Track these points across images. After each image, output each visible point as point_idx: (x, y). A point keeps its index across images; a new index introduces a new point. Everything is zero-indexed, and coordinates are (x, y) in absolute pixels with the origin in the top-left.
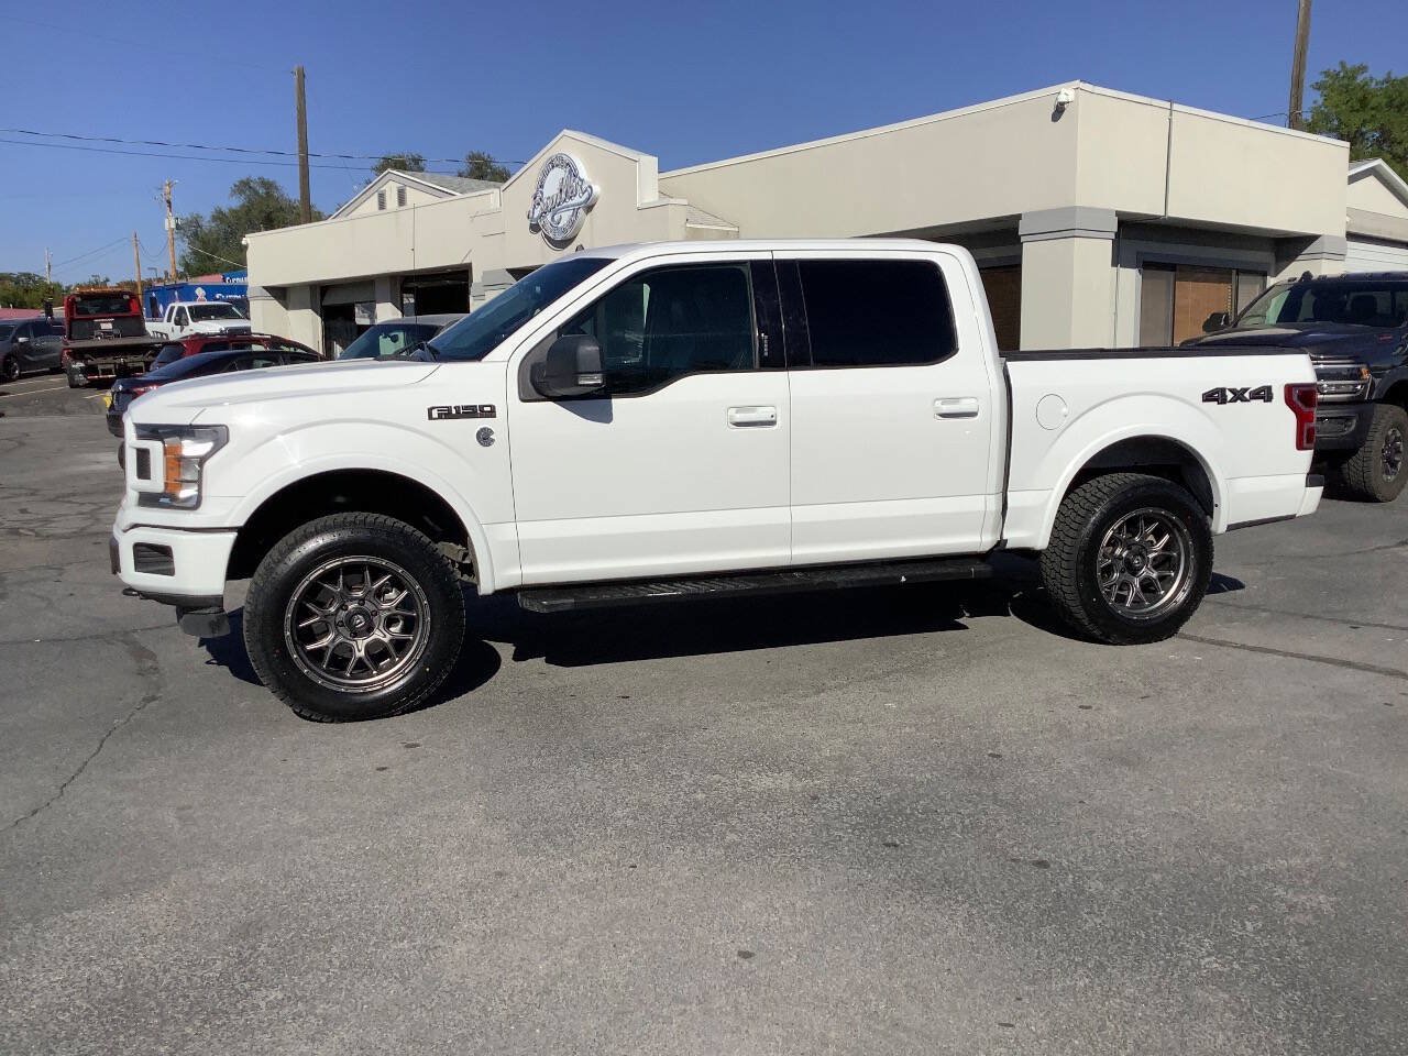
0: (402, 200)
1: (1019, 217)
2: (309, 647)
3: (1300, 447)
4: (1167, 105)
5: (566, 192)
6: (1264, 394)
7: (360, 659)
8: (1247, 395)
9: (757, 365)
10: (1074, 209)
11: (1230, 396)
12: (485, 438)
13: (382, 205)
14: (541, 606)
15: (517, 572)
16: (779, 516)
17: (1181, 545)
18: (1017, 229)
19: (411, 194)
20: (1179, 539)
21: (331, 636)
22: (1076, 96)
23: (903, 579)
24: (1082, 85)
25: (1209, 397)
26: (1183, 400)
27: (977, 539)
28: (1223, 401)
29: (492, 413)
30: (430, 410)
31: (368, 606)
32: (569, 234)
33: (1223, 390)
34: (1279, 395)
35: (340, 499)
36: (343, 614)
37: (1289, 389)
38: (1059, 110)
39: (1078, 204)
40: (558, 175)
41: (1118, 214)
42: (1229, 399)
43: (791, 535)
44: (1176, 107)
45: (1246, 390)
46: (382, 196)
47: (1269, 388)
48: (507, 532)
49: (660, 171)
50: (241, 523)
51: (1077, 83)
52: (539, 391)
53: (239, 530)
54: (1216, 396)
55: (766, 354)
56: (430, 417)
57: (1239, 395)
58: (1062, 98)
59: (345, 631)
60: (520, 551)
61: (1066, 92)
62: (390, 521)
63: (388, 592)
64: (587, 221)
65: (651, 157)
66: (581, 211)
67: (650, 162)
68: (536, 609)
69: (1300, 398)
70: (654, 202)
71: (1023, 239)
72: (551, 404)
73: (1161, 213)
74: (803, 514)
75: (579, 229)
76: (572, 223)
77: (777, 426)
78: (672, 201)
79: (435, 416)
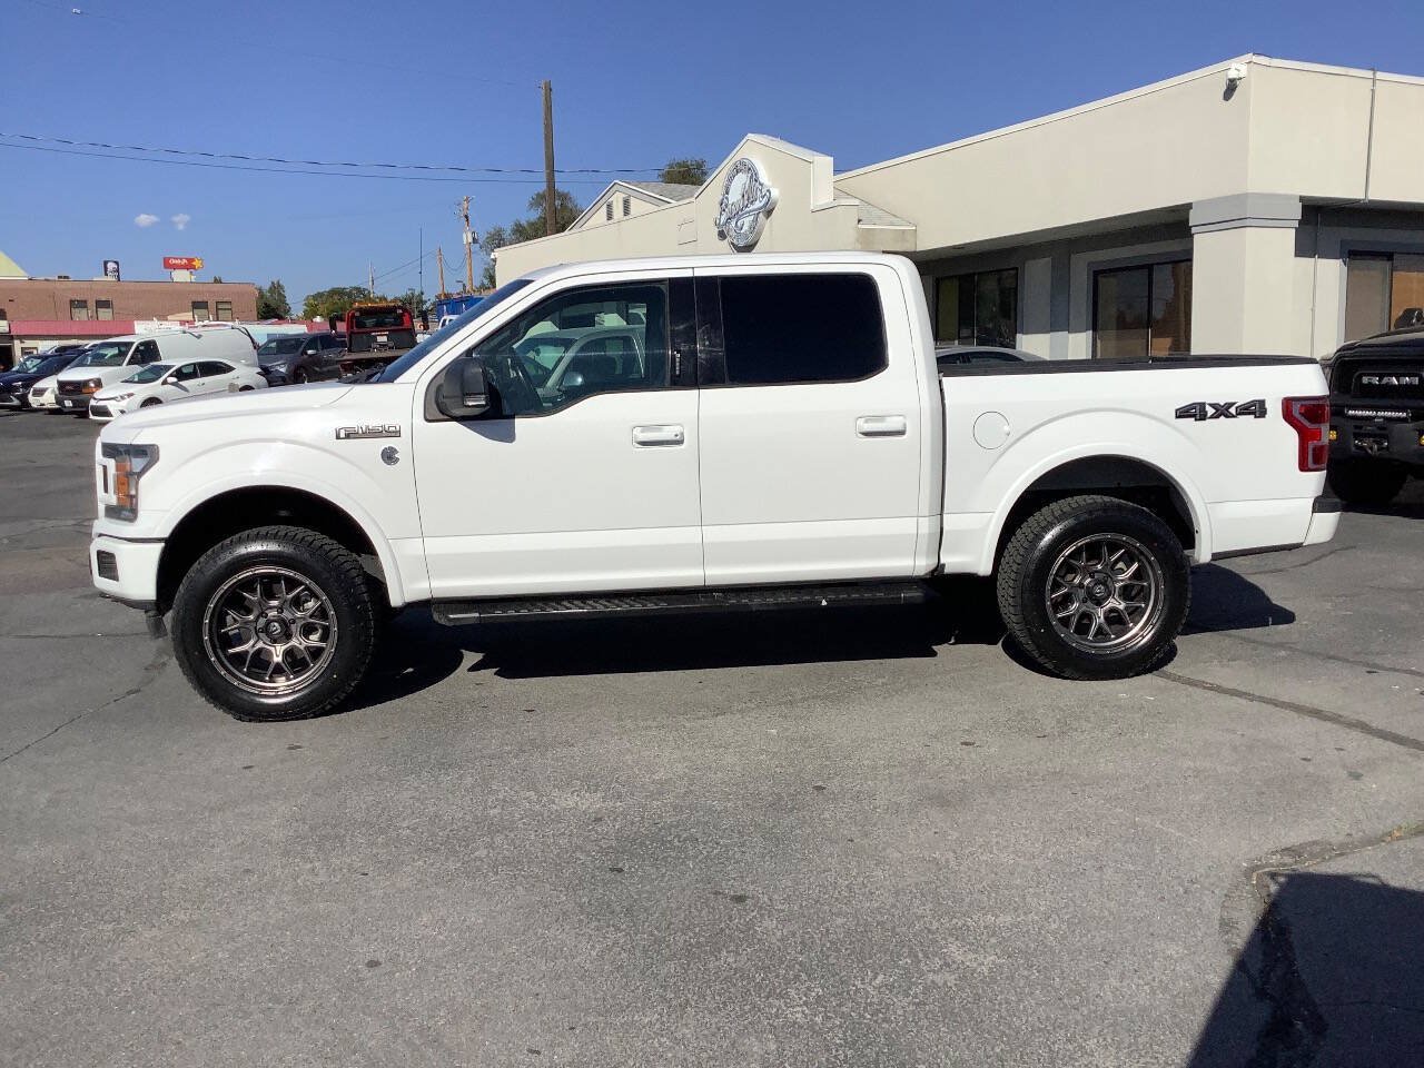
0: (626, 211)
1: (1188, 206)
2: (231, 651)
3: (1303, 467)
4: (1369, 74)
5: (749, 196)
6: (1256, 409)
7: (278, 664)
8: (1233, 410)
9: (667, 383)
10: (1245, 196)
12: (389, 456)
13: (610, 217)
14: (449, 619)
15: (425, 585)
16: (690, 535)
17: (1151, 575)
18: (1188, 221)
19: (633, 202)
20: (1148, 567)
21: (251, 642)
22: (1250, 71)
23: (824, 603)
24: (1256, 59)
25: (1183, 413)
26: (1151, 417)
27: (910, 563)
28: (1202, 417)
29: (397, 434)
30: (337, 431)
31: (285, 615)
32: (750, 240)
33: (1204, 404)
34: (1275, 409)
35: (283, 513)
36: (262, 621)
37: (1288, 405)
38: (1231, 88)
39: (1250, 190)
40: (741, 180)
41: (1302, 199)
42: (1209, 415)
43: (703, 555)
44: (1380, 75)
45: (1232, 404)
46: (609, 206)
47: (1262, 403)
48: (414, 547)
49: (834, 173)
50: (166, 534)
51: (1249, 57)
52: (444, 413)
53: (165, 540)
54: (1192, 412)
55: (677, 373)
56: (338, 437)
57: (1222, 411)
58: (1233, 74)
59: (264, 637)
60: (428, 566)
61: (1237, 67)
63: (308, 601)
64: (767, 225)
65: (827, 158)
66: (761, 215)
67: (825, 163)
68: (443, 623)
69: (1303, 412)
70: (827, 204)
71: (1194, 230)
72: (455, 424)
73: (1360, 196)
74: (714, 534)
75: (759, 234)
76: (752, 228)
77: (684, 445)
78: (843, 202)
79: (342, 435)
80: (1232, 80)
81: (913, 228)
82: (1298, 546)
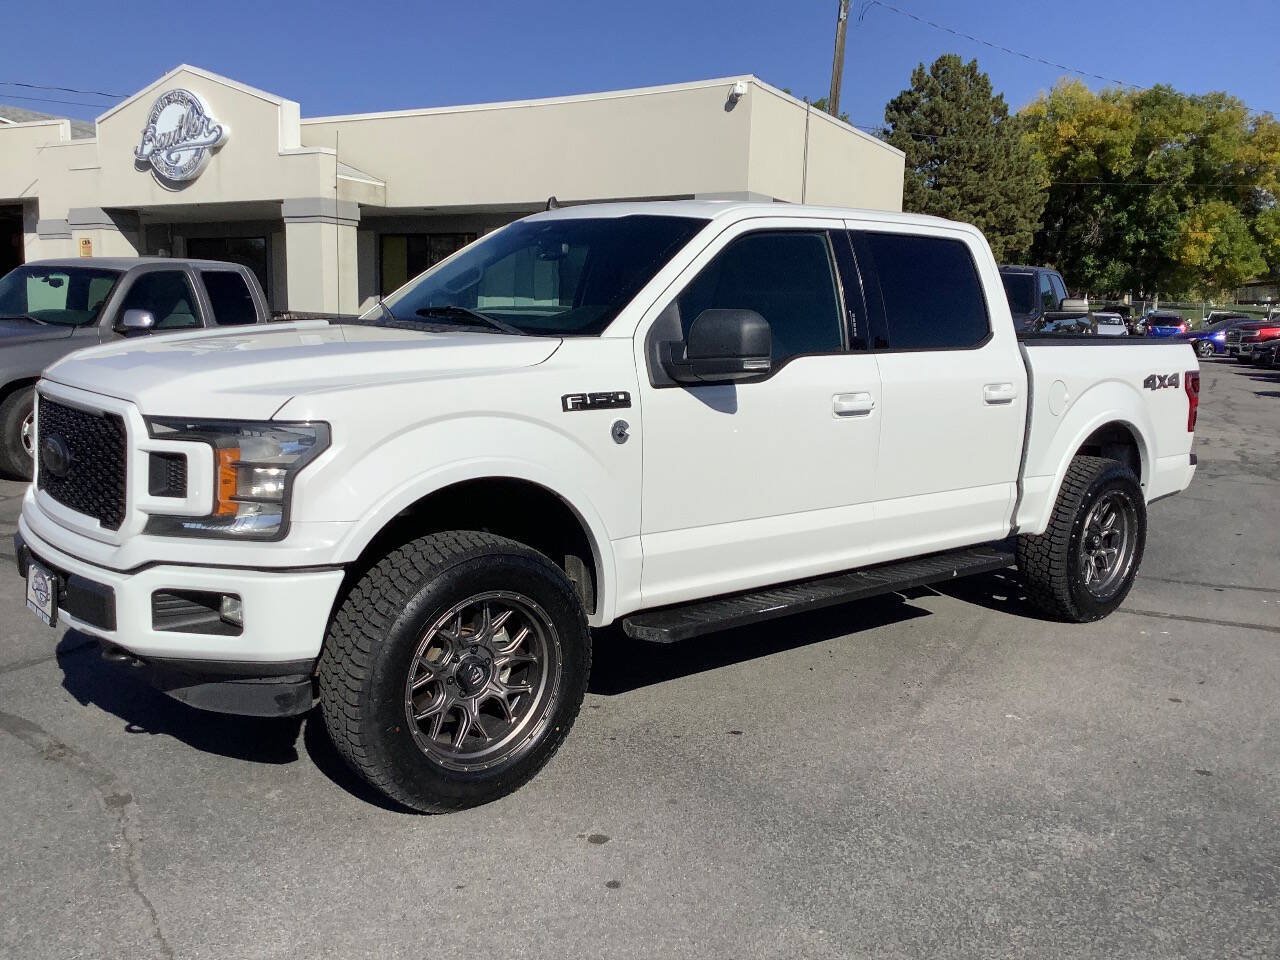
2: (420, 717)
3: (1189, 428)
4: (805, 105)
6: (1175, 381)
7: (473, 724)
8: (1166, 382)
9: (848, 348)
11: (1158, 381)
12: (620, 433)
14: (661, 635)
15: (636, 595)
17: (1126, 523)
22: (749, 89)
23: (955, 574)
24: (755, 80)
26: (1129, 384)
28: (1154, 386)
29: (626, 403)
30: (564, 399)
31: (482, 654)
33: (1154, 377)
34: (1182, 381)
36: (456, 667)
37: (1187, 374)
38: (733, 101)
39: (750, 187)
42: (1157, 385)
44: (810, 108)
45: (1167, 377)
47: (1178, 375)
48: (632, 548)
49: (301, 118)
50: (352, 556)
51: (750, 77)
52: (671, 376)
53: (347, 567)
54: (1149, 383)
55: (855, 335)
56: (565, 408)
57: (1162, 382)
58: (738, 90)
59: (456, 689)
60: (644, 570)
62: (502, 541)
64: (212, 162)
65: (294, 103)
67: (291, 109)
68: (656, 639)
69: (1193, 383)
70: (298, 150)
72: (680, 391)
77: (870, 415)
78: (323, 150)
79: (570, 406)
80: (738, 95)
81: (383, 185)
82: (1177, 492)
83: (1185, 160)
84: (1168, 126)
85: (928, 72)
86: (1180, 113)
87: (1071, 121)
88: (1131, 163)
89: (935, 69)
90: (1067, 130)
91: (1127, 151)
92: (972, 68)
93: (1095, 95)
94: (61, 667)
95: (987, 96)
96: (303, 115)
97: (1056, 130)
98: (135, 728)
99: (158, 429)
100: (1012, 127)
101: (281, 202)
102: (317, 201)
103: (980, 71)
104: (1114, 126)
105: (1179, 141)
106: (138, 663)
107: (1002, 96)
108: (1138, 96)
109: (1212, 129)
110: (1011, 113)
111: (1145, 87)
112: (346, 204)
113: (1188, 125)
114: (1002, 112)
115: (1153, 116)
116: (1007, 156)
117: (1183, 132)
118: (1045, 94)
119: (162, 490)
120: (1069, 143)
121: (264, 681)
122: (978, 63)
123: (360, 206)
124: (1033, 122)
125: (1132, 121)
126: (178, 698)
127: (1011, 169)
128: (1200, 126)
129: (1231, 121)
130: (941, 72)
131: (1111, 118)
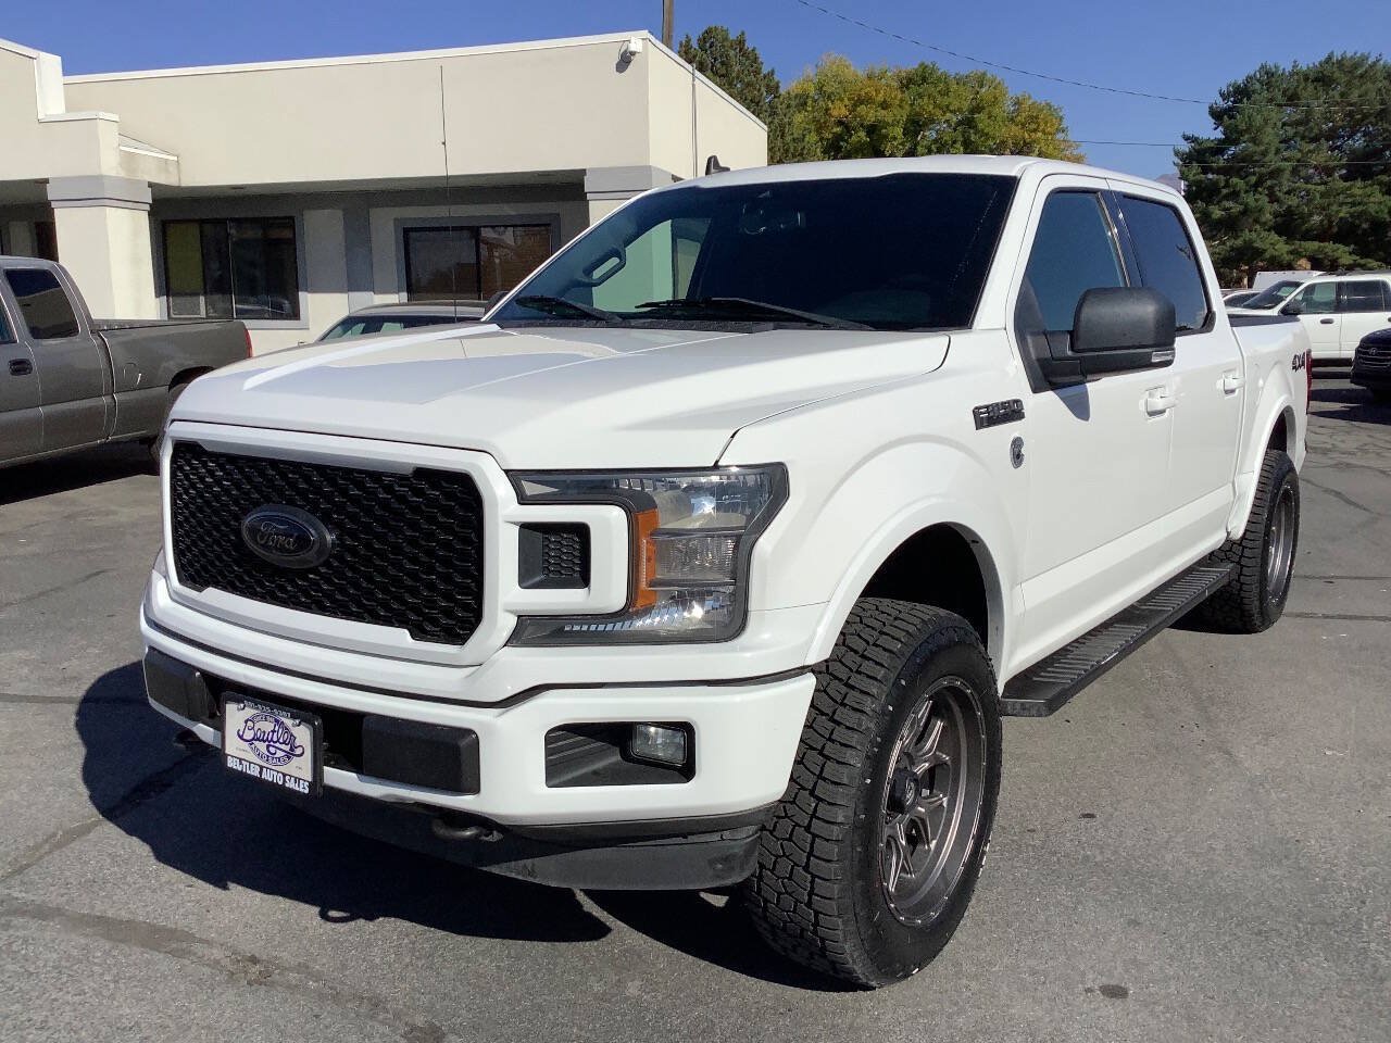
1: (584, 172)
4: (692, 69)
10: (649, 168)
11: (1297, 361)
12: (1017, 454)
14: (1040, 708)
18: (582, 185)
22: (645, 47)
24: (649, 36)
29: (1020, 414)
30: (975, 413)
38: (625, 60)
39: (653, 162)
41: (672, 177)
44: (697, 73)
49: (64, 75)
51: (645, 33)
52: (1045, 376)
53: (819, 669)
54: (1295, 363)
56: (976, 425)
58: (633, 47)
61: (637, 41)
65: (52, 56)
67: (50, 63)
70: (60, 115)
71: (589, 197)
77: (1166, 414)
78: (102, 115)
79: (979, 422)
80: (633, 53)
81: (175, 158)
83: (954, 142)
84: (936, 106)
85: (695, 44)
86: (945, 93)
87: (842, 100)
88: (902, 144)
89: (703, 40)
90: (839, 110)
91: (899, 131)
92: (741, 42)
93: (862, 74)
94: (130, 831)
95: (757, 72)
96: (66, 72)
97: (827, 110)
98: (333, 914)
99: (531, 489)
100: (784, 106)
101: (46, 181)
102: (98, 179)
103: (749, 45)
104: (885, 105)
105: (947, 121)
106: (496, 836)
107: (772, 72)
108: (904, 74)
109: (977, 109)
110: (782, 91)
111: (910, 66)
112: (132, 183)
113: (955, 105)
114: (773, 89)
115: (921, 96)
116: (782, 136)
117: (951, 112)
118: (810, 71)
119: (537, 579)
120: (840, 123)
121: (691, 839)
122: (746, 36)
123: (151, 185)
124: (802, 102)
125: (902, 100)
126: (513, 875)
127: (787, 151)
128: (966, 106)
129: (995, 101)
130: (708, 45)
131: (880, 98)
